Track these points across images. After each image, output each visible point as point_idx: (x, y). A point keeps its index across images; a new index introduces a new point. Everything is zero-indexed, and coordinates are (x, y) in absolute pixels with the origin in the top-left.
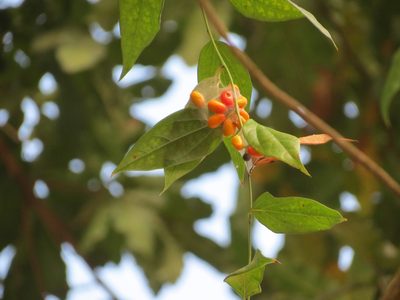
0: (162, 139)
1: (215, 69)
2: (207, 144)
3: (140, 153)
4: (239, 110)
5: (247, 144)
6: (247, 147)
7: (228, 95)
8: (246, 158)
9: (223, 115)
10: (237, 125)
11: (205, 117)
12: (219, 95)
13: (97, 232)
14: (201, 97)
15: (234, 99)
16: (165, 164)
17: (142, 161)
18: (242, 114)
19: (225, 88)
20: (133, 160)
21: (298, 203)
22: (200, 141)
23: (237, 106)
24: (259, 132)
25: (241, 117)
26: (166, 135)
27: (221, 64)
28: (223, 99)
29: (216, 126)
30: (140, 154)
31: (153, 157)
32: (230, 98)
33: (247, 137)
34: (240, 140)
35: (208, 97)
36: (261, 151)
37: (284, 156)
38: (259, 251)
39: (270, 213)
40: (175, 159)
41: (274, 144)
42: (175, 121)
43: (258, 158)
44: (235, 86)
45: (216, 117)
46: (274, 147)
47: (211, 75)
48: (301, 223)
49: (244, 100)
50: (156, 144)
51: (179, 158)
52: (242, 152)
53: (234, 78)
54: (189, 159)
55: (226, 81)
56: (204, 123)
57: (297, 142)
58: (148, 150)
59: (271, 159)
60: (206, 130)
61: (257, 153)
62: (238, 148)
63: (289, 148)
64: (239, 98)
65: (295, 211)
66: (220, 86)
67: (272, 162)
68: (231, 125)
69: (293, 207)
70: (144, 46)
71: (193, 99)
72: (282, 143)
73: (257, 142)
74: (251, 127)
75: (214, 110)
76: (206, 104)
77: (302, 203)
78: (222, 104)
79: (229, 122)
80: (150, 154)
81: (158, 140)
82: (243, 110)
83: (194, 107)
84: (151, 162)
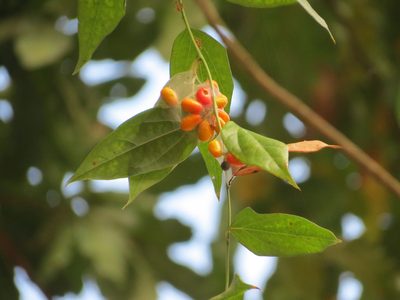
0: (128, 143)
1: (191, 63)
2: (179, 149)
3: (100, 159)
4: (217, 110)
5: (226, 150)
6: (226, 154)
7: (206, 92)
8: (224, 166)
9: (198, 116)
10: (215, 128)
11: (178, 118)
12: (194, 93)
13: (59, 257)
14: (174, 94)
15: (212, 98)
16: (130, 172)
17: (102, 169)
18: (221, 115)
19: (202, 85)
20: (93, 167)
21: (284, 220)
22: (172, 146)
23: (216, 106)
24: (240, 137)
25: (219, 119)
26: (131, 138)
27: (198, 56)
28: (199, 97)
29: (190, 129)
30: (100, 161)
31: (116, 163)
32: (208, 96)
33: (226, 142)
34: (218, 146)
35: (182, 94)
36: (243, 159)
37: (269, 165)
38: (237, 277)
39: (251, 232)
40: (142, 166)
41: (258, 151)
42: (142, 123)
43: (239, 167)
44: (213, 82)
45: (190, 118)
46: (258, 154)
47: (186, 68)
48: (288, 245)
49: (224, 98)
50: (119, 149)
51: (147, 166)
52: (220, 160)
53: (213, 74)
54: (158, 167)
55: (203, 76)
56: (176, 124)
57: (285, 149)
58: (111, 156)
59: (254, 168)
60: (179, 133)
61: (237, 162)
62: (216, 155)
63: (275, 156)
64: (218, 97)
65: (281, 230)
66: (196, 82)
67: (256, 172)
68: (208, 128)
69: (278, 226)
70: (106, 34)
71: (164, 96)
72: (267, 150)
73: (238, 148)
74: (231, 131)
75: (188, 109)
76: (179, 103)
77: (289, 220)
78: (197, 104)
79: (206, 124)
80: (112, 161)
81: (122, 144)
82: (223, 111)
83: (164, 106)
84: (113, 169)
